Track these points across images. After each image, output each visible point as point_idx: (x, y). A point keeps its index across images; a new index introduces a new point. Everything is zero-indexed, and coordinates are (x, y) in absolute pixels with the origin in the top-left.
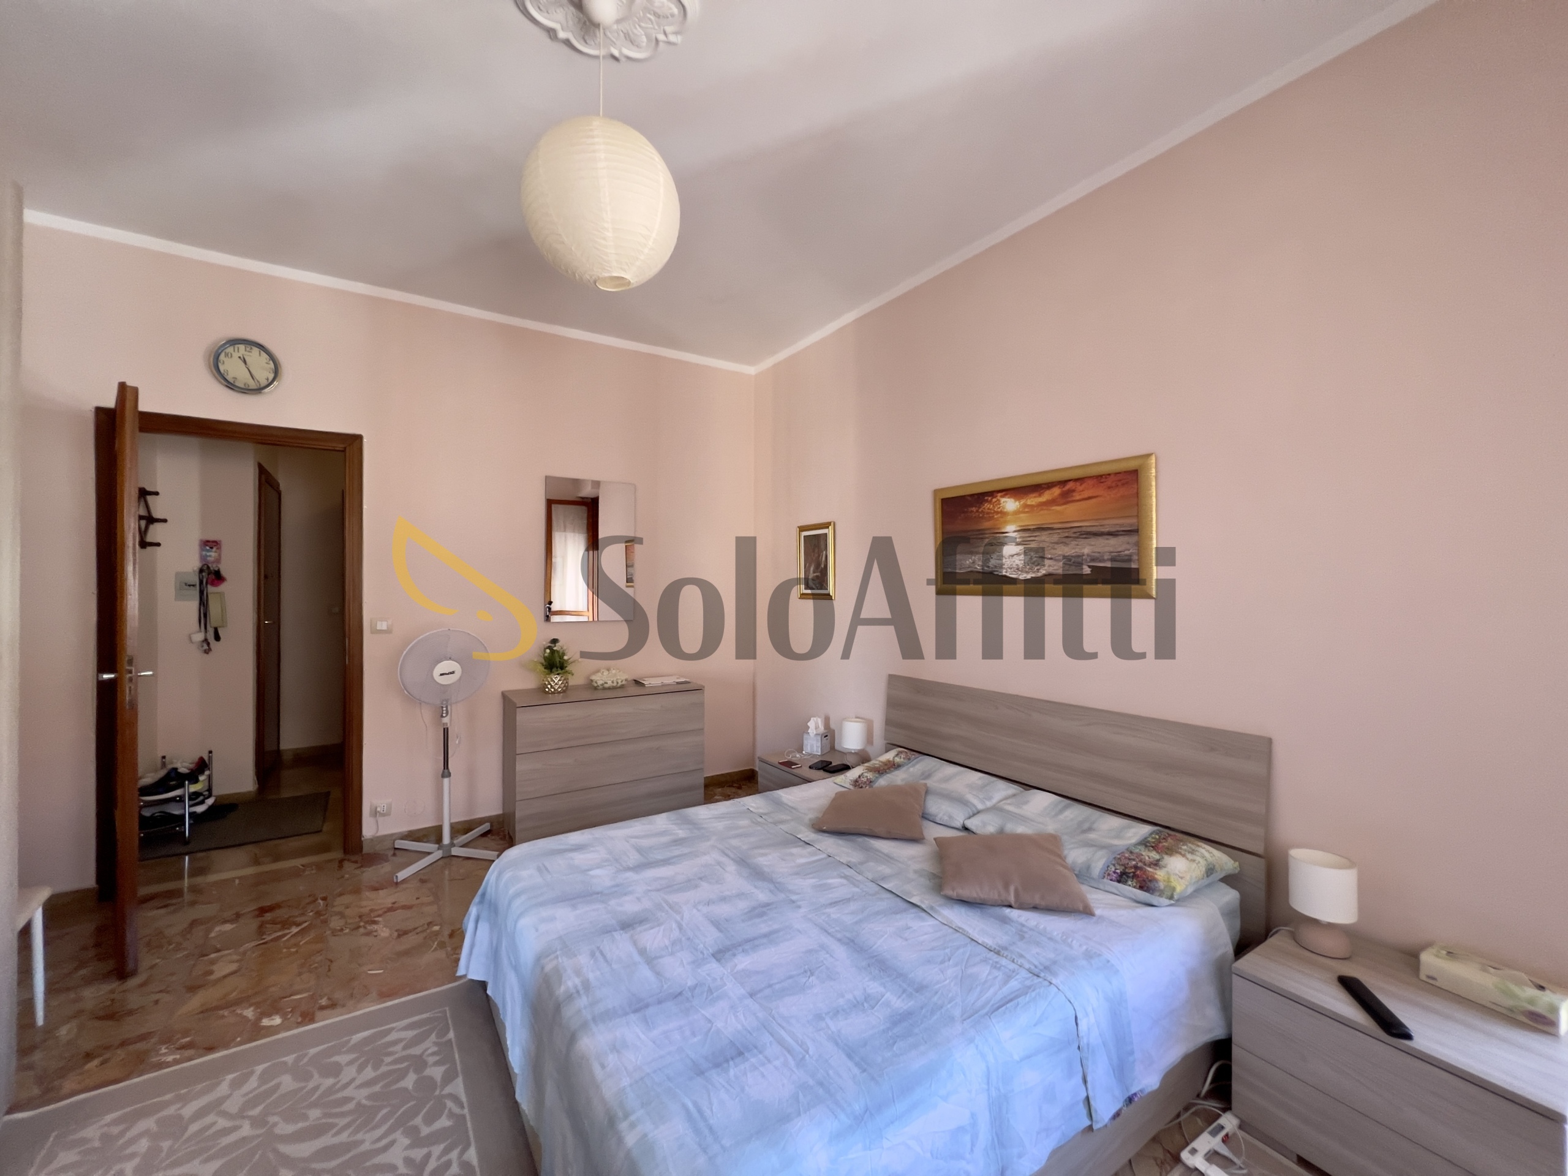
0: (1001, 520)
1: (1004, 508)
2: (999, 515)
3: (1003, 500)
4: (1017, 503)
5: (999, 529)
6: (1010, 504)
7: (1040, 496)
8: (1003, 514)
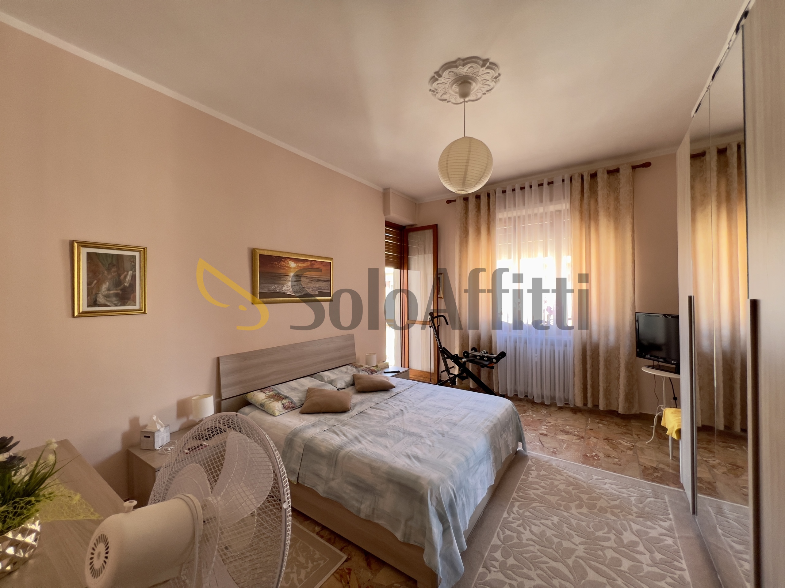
0: (289, 270)
1: (290, 265)
2: (288, 268)
3: (290, 262)
4: (295, 264)
5: (287, 274)
6: (292, 264)
7: (304, 263)
8: (290, 268)
